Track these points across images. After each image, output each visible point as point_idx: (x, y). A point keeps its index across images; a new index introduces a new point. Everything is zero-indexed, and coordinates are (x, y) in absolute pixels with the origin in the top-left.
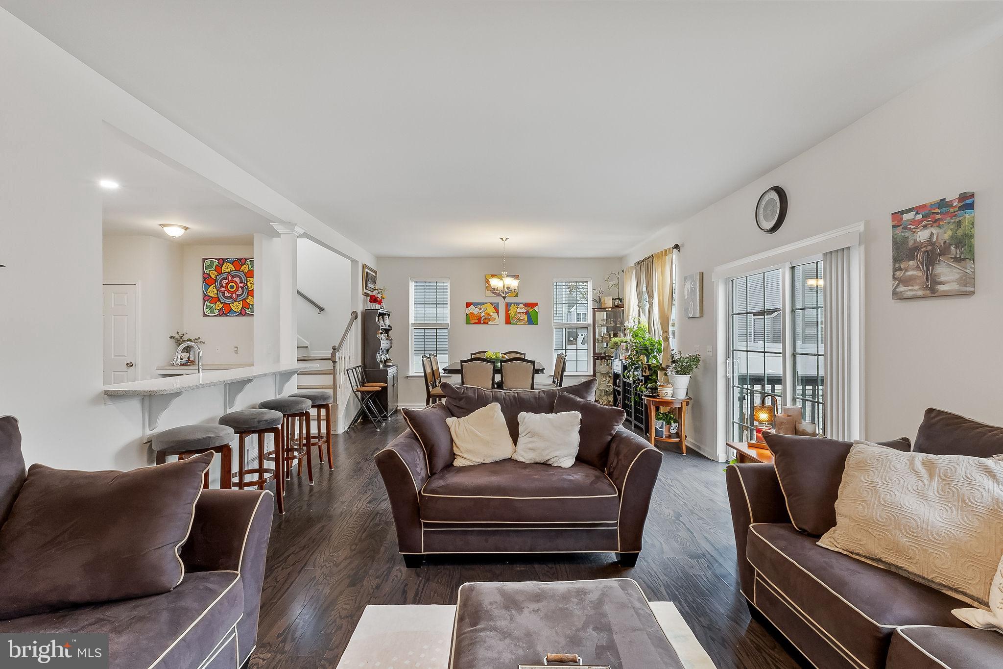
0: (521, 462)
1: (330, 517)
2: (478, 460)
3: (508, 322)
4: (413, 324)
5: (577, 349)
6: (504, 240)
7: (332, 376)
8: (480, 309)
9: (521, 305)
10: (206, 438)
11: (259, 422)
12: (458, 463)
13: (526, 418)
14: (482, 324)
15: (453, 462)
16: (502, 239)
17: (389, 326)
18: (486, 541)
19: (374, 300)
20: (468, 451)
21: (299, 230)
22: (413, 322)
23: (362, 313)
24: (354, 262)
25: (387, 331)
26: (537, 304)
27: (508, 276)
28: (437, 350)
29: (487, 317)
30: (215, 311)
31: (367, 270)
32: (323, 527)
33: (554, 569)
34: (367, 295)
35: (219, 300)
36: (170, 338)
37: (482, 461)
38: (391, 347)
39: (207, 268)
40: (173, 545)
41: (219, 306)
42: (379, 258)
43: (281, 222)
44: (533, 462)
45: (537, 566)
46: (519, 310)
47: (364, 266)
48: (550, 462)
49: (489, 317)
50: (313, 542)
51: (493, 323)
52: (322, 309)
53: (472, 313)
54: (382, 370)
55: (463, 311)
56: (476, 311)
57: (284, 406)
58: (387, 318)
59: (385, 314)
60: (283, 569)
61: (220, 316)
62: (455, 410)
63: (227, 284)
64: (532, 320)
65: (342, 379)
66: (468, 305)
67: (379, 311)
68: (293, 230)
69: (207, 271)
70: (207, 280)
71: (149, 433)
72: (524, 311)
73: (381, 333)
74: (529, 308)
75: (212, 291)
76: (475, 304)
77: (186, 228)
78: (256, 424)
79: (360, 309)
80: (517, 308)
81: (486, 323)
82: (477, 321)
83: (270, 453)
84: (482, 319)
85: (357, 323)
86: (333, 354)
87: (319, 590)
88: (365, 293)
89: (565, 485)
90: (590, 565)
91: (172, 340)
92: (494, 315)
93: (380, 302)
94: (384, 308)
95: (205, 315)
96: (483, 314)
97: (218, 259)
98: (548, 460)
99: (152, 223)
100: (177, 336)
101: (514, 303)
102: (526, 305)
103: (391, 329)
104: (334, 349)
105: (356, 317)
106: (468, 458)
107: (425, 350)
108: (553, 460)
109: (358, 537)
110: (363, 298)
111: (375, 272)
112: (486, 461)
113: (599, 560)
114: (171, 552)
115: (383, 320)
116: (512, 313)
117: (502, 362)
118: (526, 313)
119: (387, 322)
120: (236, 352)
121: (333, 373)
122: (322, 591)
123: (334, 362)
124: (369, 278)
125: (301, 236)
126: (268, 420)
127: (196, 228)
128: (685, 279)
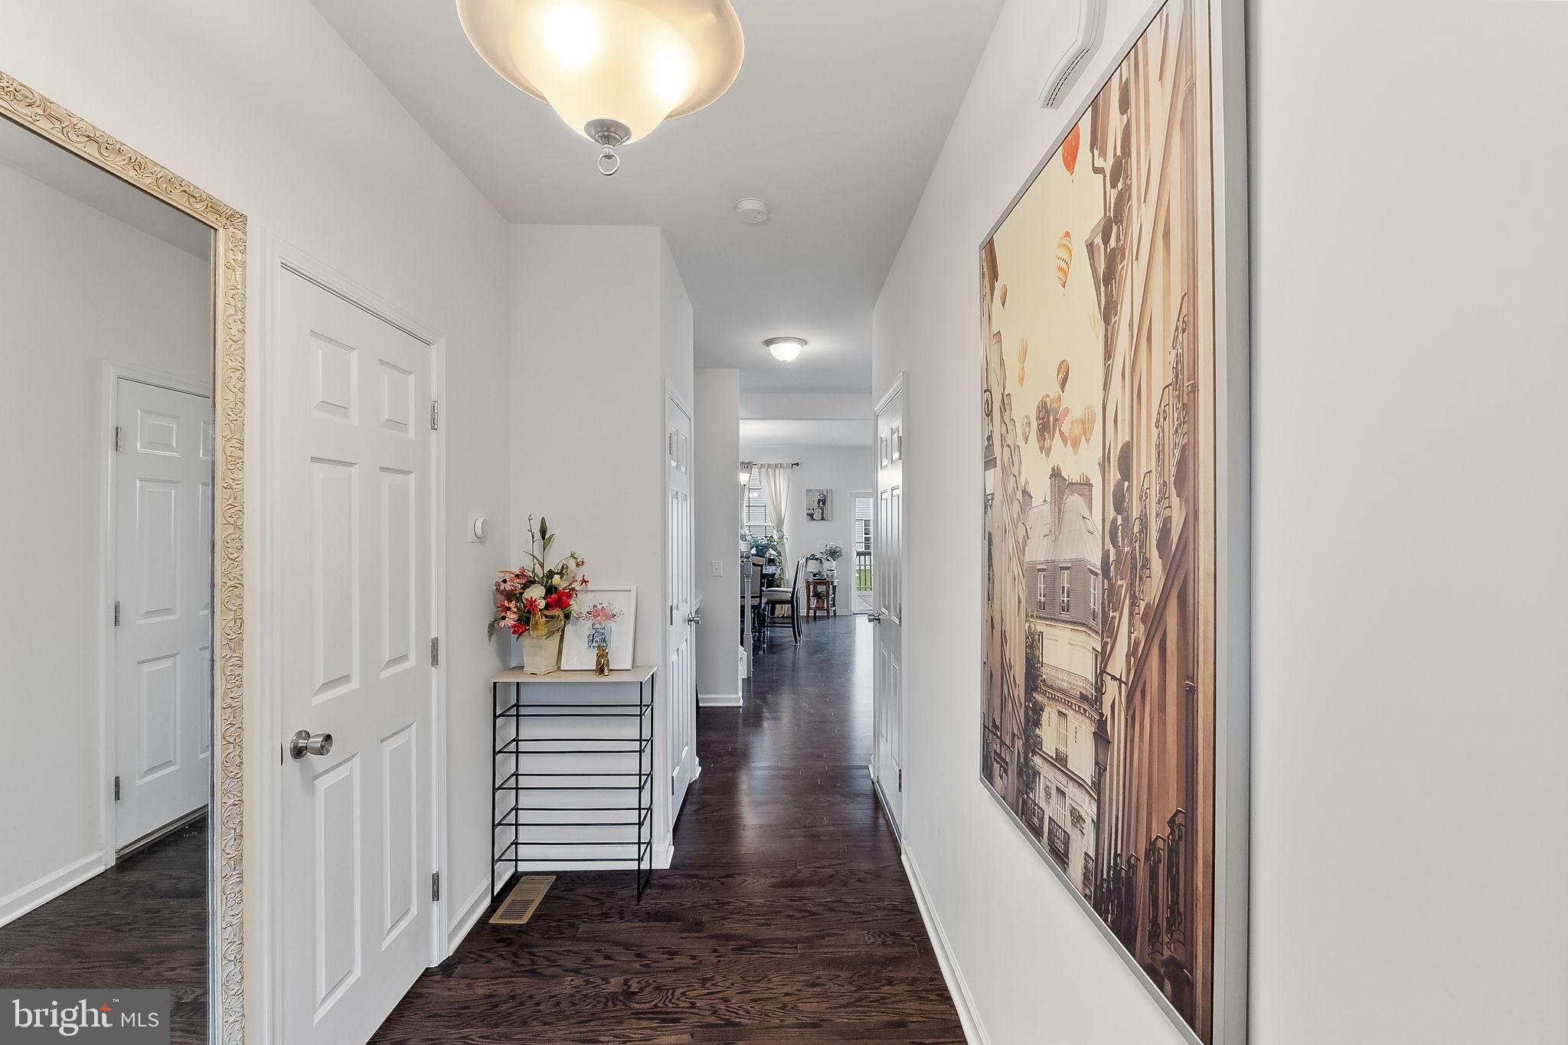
128: (808, 491)
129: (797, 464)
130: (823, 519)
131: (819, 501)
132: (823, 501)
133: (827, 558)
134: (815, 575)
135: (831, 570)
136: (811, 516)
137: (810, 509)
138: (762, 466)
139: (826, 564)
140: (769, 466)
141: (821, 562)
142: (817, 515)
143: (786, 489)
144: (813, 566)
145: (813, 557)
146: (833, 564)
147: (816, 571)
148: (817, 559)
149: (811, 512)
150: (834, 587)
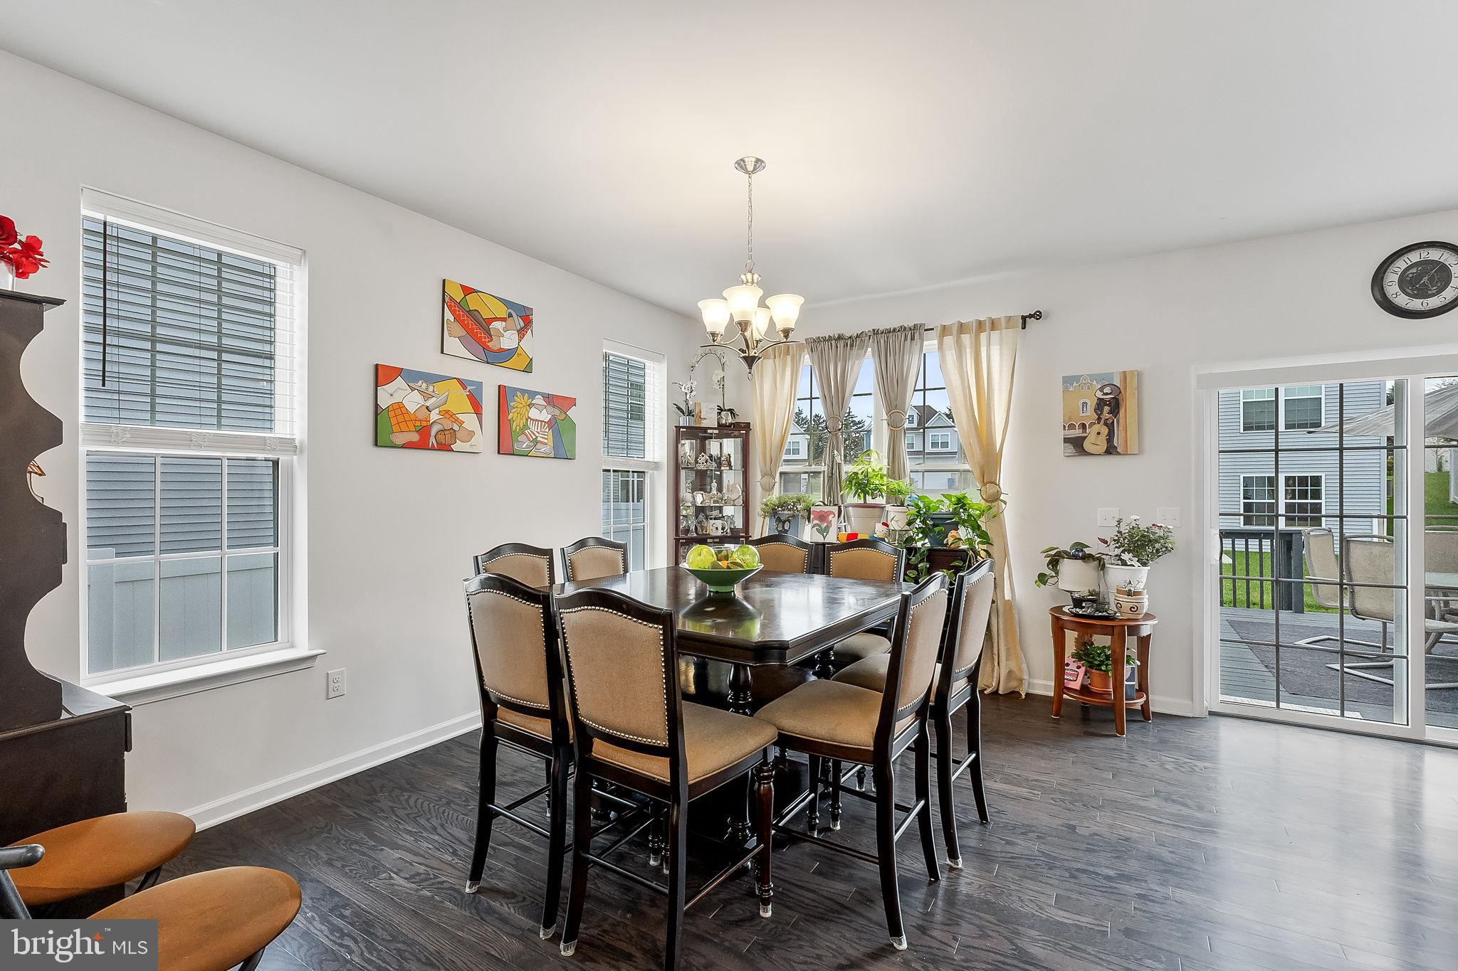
8: (427, 396)
9: (539, 400)
14: (433, 449)
26: (575, 401)
29: (448, 424)
46: (534, 413)
49: (456, 428)
51: (464, 448)
53: (400, 406)
56: (412, 401)
64: (562, 448)
66: (383, 376)
72: (545, 416)
74: (556, 412)
76: (410, 378)
80: (530, 406)
81: (443, 447)
82: (415, 437)
84: (434, 433)
92: (470, 421)
96: (434, 416)
101: (523, 391)
102: (549, 399)
116: (513, 419)
118: (550, 425)
128: (1068, 381)
129: (1037, 315)
130: (1111, 450)
131: (1101, 403)
132: (1111, 405)
133: (1118, 556)
134: (1078, 602)
135: (1129, 593)
136: (1077, 445)
137: (1072, 427)
138: (945, 330)
139: (1117, 576)
140: (962, 328)
141: (1102, 566)
142: (1095, 441)
143: (1007, 375)
144: (1074, 577)
145: (1080, 553)
146: (1140, 576)
147: (1082, 590)
148: (1087, 558)
149: (1077, 432)
150: (1144, 643)
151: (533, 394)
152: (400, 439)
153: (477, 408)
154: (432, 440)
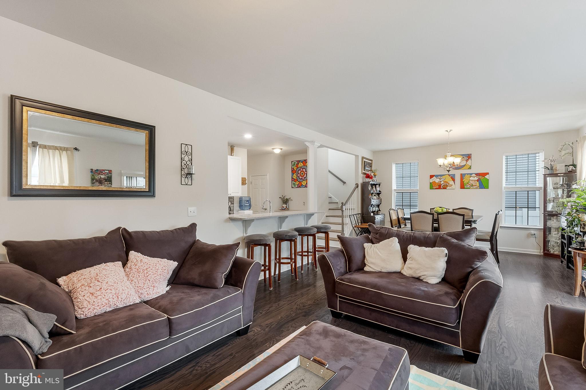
0: (404, 275)
1: (315, 286)
2: (378, 269)
3: (462, 187)
4: (395, 190)
5: (528, 208)
6: (449, 131)
7: (341, 218)
8: (440, 179)
9: (474, 175)
10: (260, 240)
11: (286, 236)
12: (366, 269)
13: (412, 249)
14: (442, 189)
15: (364, 268)
16: (447, 131)
17: (380, 191)
18: (370, 314)
19: (368, 176)
20: (372, 263)
21: (317, 144)
22: (395, 188)
23: (361, 184)
24: (357, 156)
25: (378, 194)
26: (488, 174)
27: (452, 156)
28: (410, 206)
29: (445, 184)
30: (296, 186)
31: (364, 160)
32: (309, 290)
33: (413, 344)
34: (365, 174)
35: (297, 180)
36: (280, 198)
37: (380, 270)
38: (381, 204)
39: (293, 165)
40: (222, 273)
41: (297, 183)
42: (375, 152)
43: (309, 141)
44: (411, 276)
45: (403, 339)
46: (471, 178)
47: (363, 158)
48: (421, 278)
49: (447, 184)
50: (301, 294)
51: (450, 188)
52: (344, 183)
53: (434, 182)
54: (372, 216)
55: (428, 181)
56: (437, 180)
57: (302, 230)
58: (378, 187)
59: (377, 185)
60: (283, 301)
61: (298, 188)
62: (374, 240)
63: (300, 172)
64: (482, 186)
65: (347, 220)
66: (432, 177)
67: (370, 183)
68: (314, 145)
69: (293, 167)
70: (293, 171)
71: (245, 235)
72: (476, 179)
73: (375, 195)
74: (480, 177)
75: (295, 176)
76: (437, 176)
77: (281, 149)
78: (285, 237)
79: (360, 182)
80: (470, 177)
81: (444, 188)
82: (438, 187)
83: (299, 252)
84: (442, 186)
85: (358, 190)
86: (342, 207)
87: (291, 313)
88: (363, 173)
89: (418, 292)
90: (441, 351)
91: (281, 199)
92: (451, 182)
93: (371, 178)
94: (375, 180)
95: (292, 187)
96: (442, 183)
97: (297, 161)
98: (420, 277)
99: (269, 149)
100: (282, 197)
101: (468, 174)
102: (477, 174)
103: (381, 193)
104: (342, 204)
105: (357, 187)
106: (372, 267)
107: (403, 206)
108: (423, 277)
109: (321, 298)
110: (362, 176)
111: (371, 160)
112: (383, 271)
113: (451, 350)
114: (221, 275)
115: (376, 188)
116: (465, 181)
117: (439, 214)
118: (478, 181)
119: (378, 189)
120: (304, 204)
121: (342, 217)
122: (291, 314)
123: (343, 211)
124: (367, 164)
125: (319, 147)
126: (289, 236)
127: (285, 148)
151: (471, 174)
152: (435, 188)
153: (454, 180)
154: (442, 187)
